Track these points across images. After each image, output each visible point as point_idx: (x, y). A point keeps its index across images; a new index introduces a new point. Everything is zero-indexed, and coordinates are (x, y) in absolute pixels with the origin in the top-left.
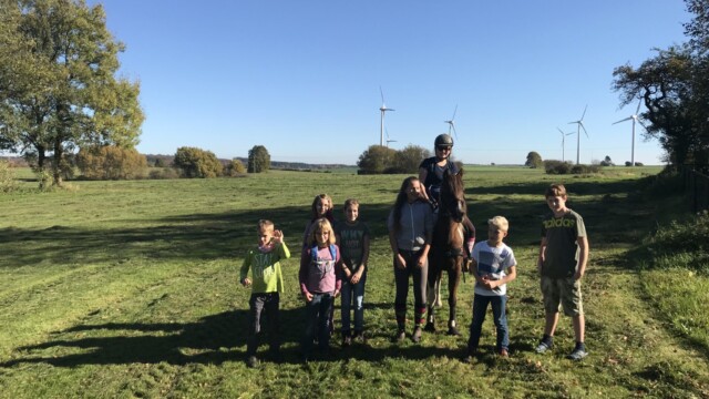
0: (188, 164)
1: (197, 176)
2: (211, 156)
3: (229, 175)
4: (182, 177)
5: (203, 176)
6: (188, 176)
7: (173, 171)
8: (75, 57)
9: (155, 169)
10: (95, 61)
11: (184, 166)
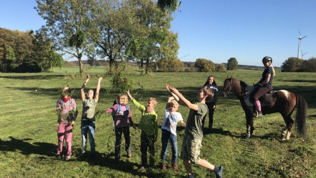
0: (200, 66)
1: (204, 71)
2: (210, 62)
3: (218, 71)
4: (198, 71)
5: (207, 71)
6: (200, 71)
7: (194, 69)
8: (155, 24)
9: (187, 68)
10: (162, 25)
11: (199, 67)
